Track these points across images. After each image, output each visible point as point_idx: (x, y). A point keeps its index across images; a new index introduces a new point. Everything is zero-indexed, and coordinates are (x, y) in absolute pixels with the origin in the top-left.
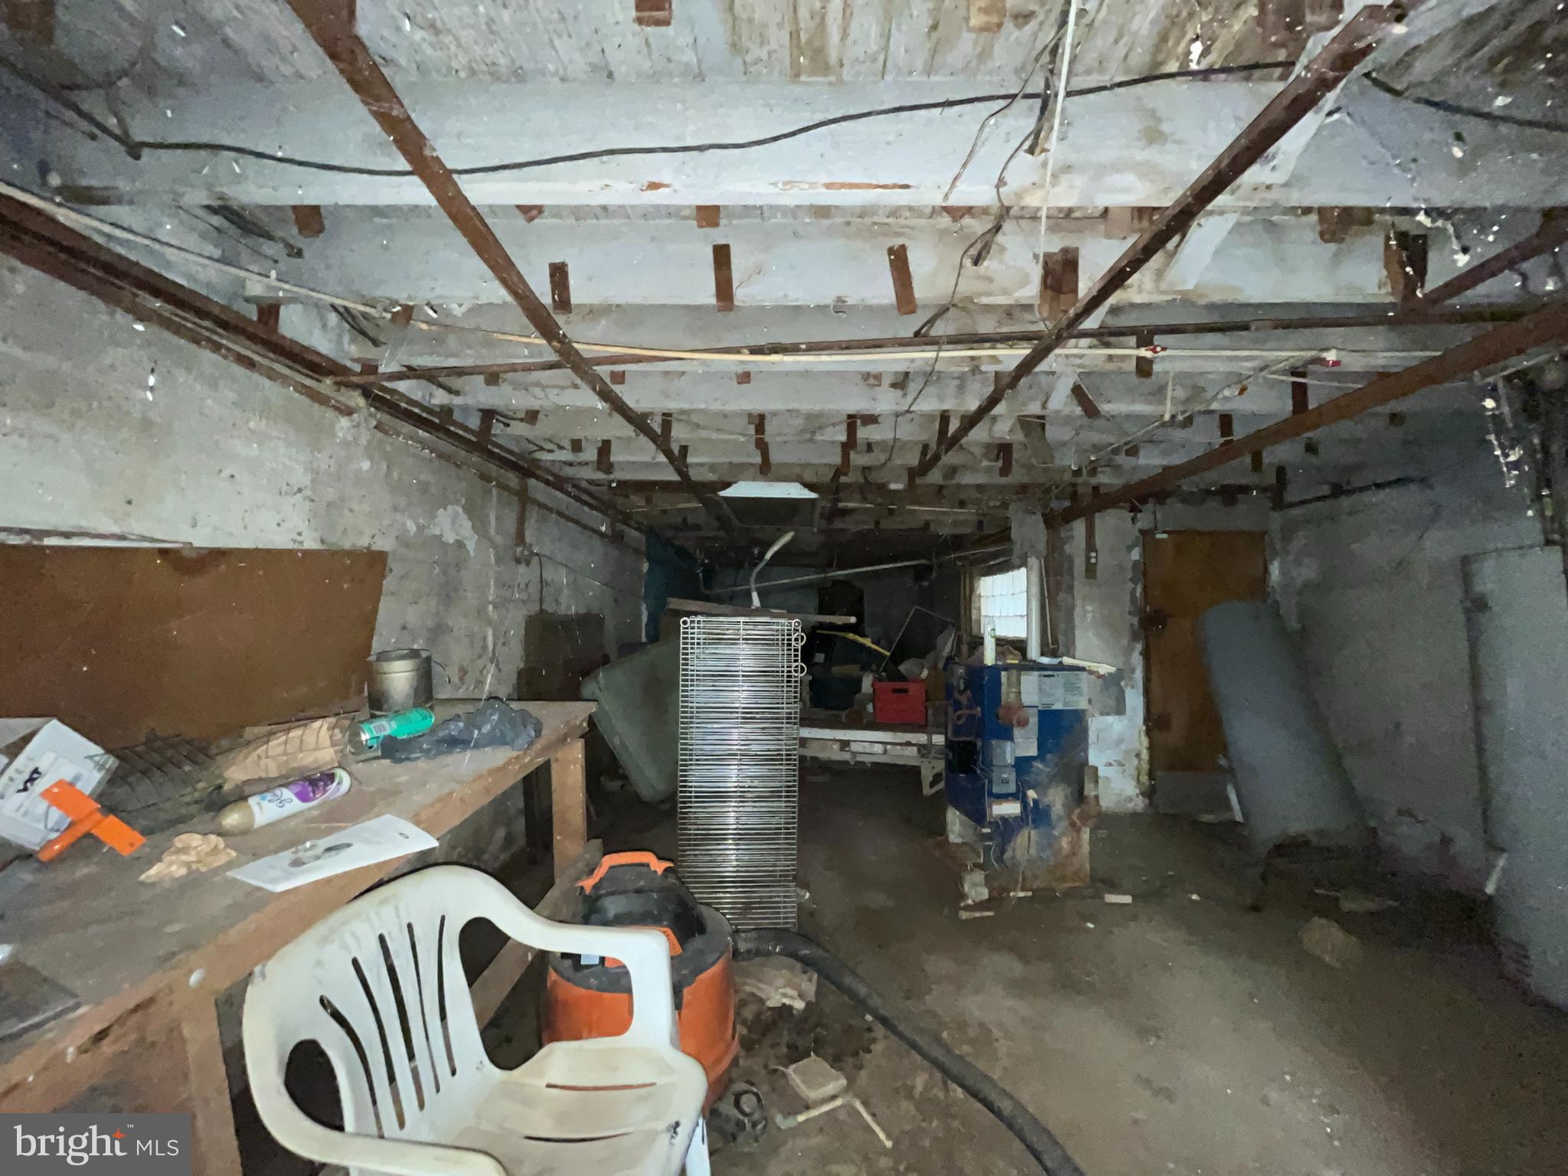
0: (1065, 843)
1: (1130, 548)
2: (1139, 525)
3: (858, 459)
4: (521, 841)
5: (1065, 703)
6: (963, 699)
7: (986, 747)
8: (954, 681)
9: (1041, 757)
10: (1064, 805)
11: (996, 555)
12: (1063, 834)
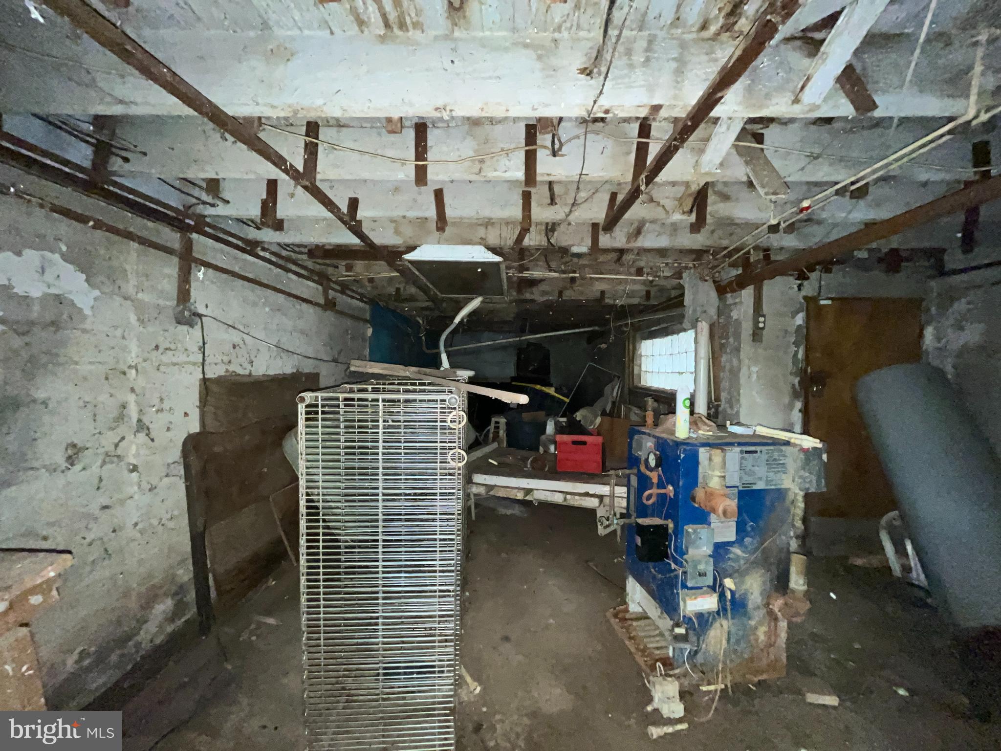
0: (761, 634)
1: (794, 314)
2: (803, 293)
3: (541, 213)
4: (192, 612)
5: (768, 482)
6: (654, 476)
7: (678, 531)
8: (642, 454)
9: (739, 541)
10: (761, 594)
11: (658, 322)
12: (760, 623)
